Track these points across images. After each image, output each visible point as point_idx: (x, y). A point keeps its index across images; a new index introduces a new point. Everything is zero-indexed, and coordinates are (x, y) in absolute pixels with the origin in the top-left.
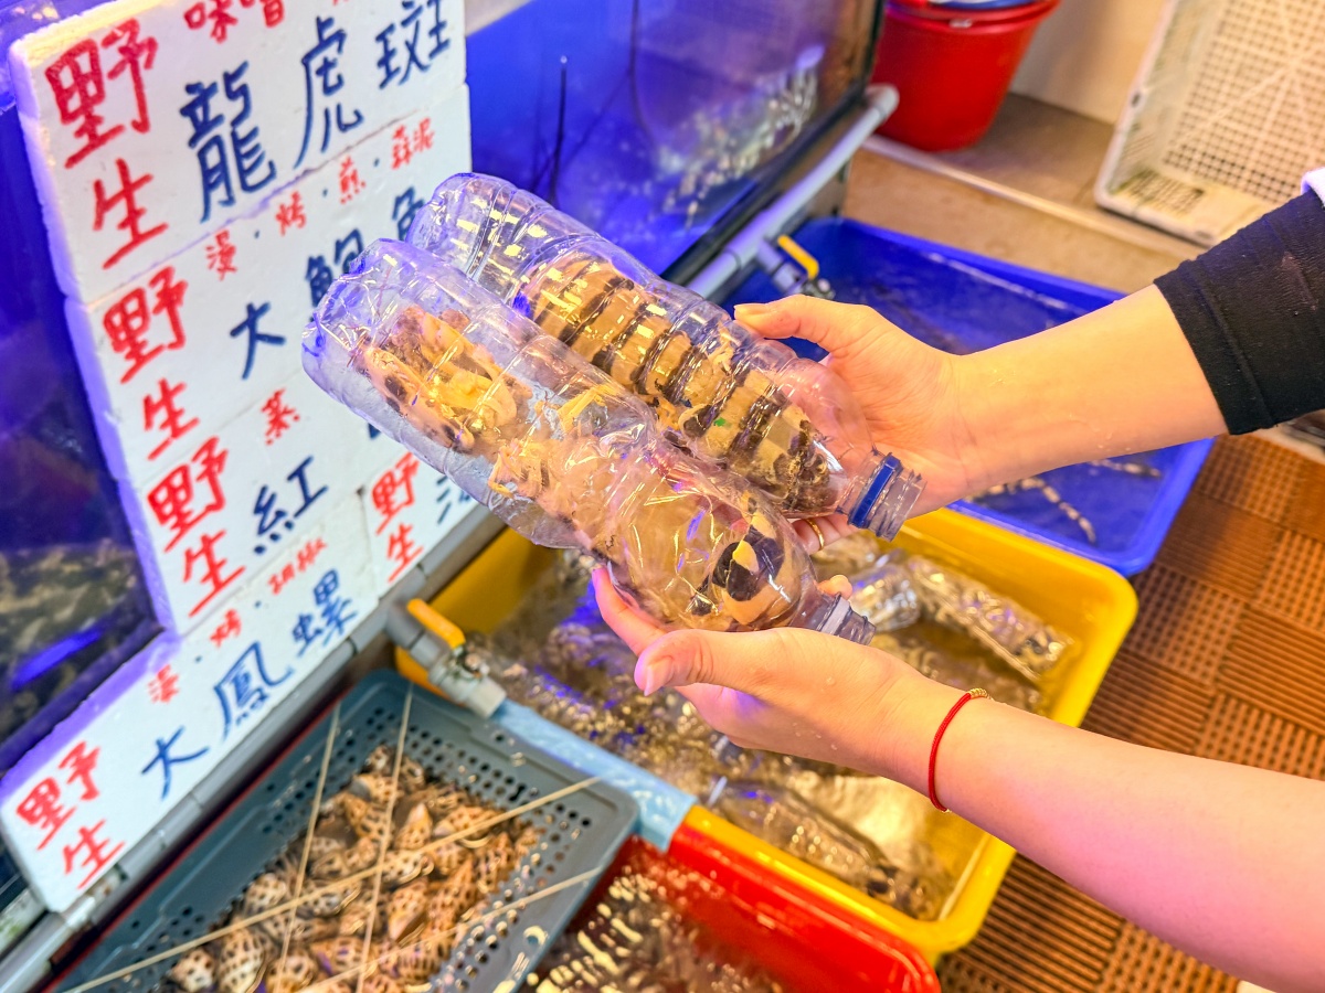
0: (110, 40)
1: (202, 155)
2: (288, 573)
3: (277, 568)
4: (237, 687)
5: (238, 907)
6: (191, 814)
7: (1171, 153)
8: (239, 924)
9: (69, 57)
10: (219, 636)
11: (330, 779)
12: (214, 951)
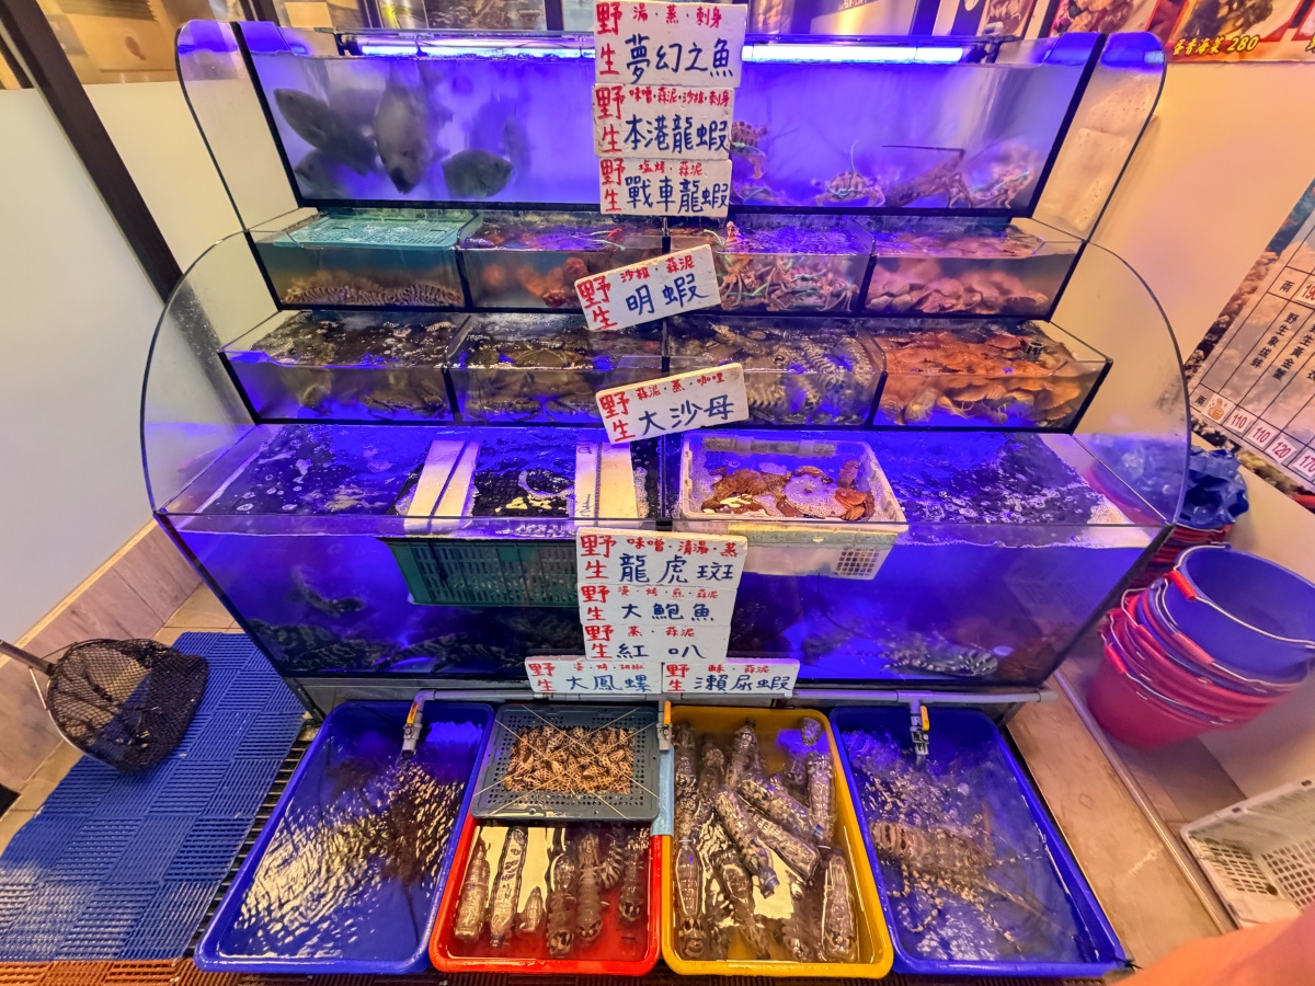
0: (602, 537)
1: (624, 569)
2: (628, 667)
3: (625, 664)
4: (601, 681)
5: (569, 730)
6: (576, 698)
7: (1271, 857)
8: (564, 733)
9: (589, 536)
10: (599, 667)
11: (616, 723)
12: (556, 732)
